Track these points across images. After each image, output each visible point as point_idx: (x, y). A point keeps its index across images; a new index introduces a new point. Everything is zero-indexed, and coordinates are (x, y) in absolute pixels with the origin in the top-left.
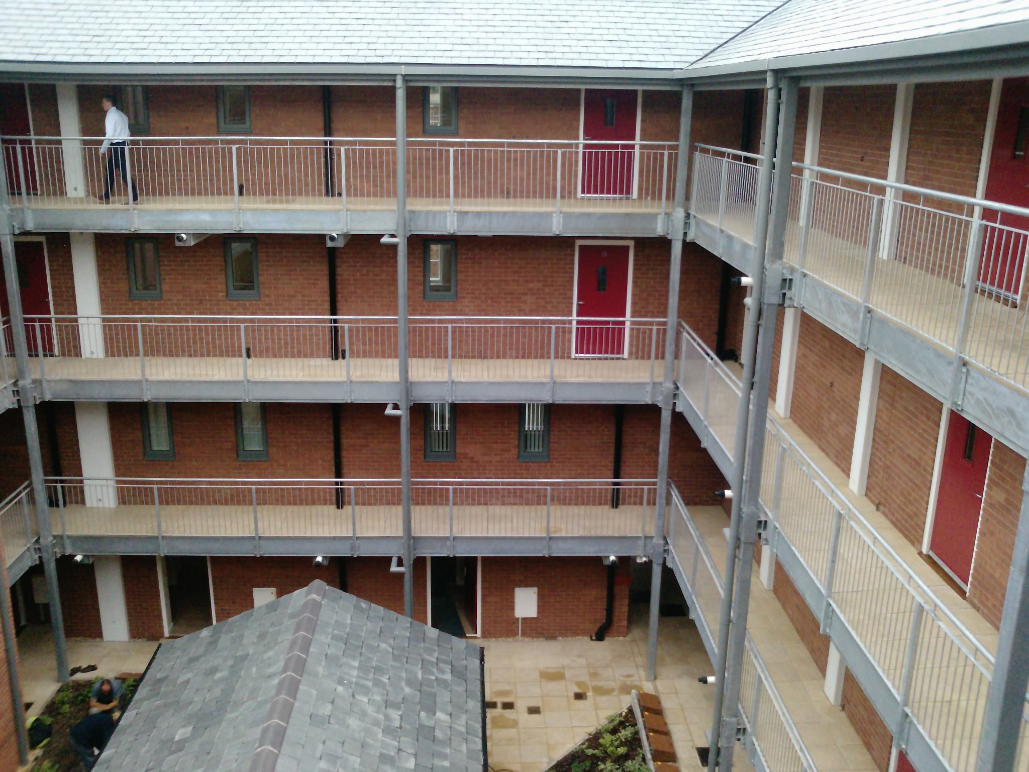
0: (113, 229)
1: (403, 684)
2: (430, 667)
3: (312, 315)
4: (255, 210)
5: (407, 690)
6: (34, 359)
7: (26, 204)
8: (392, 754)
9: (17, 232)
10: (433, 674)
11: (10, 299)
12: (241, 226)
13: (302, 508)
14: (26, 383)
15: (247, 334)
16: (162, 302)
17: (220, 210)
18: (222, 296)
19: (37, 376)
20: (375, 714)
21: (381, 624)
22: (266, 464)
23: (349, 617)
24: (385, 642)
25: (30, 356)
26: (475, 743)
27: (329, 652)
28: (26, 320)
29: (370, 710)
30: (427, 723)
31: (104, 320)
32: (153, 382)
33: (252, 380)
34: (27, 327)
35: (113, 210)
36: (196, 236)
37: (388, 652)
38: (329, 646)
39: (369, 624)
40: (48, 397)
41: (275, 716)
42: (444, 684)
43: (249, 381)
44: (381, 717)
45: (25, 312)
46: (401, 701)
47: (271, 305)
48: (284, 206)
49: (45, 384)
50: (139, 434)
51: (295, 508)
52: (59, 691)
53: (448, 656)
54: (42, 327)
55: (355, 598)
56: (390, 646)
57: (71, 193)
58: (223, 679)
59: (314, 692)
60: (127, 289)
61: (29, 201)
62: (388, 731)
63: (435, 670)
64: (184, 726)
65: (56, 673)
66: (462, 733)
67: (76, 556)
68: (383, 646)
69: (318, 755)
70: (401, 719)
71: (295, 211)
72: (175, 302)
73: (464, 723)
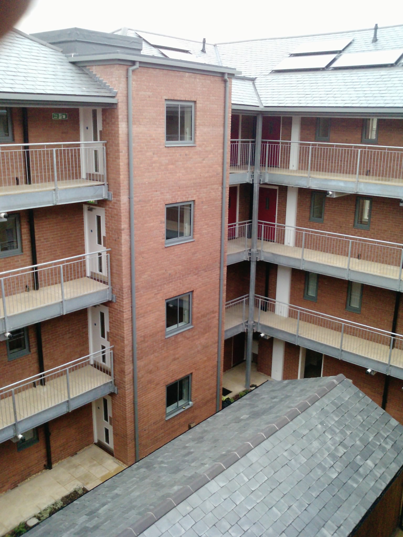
0: (300, 186)
1: (357, 439)
2: (380, 438)
3: (394, 242)
4: (366, 183)
5: (358, 443)
6: (260, 240)
7: (267, 171)
8: (327, 466)
9: (261, 183)
10: (380, 441)
11: (253, 212)
12: (358, 190)
13: (371, 342)
14: (254, 250)
15: (352, 246)
16: (323, 224)
17: (349, 181)
18: (351, 226)
19: (259, 249)
20: (330, 445)
21: (365, 407)
22: (359, 315)
23: (349, 397)
24: (361, 416)
25: (259, 239)
26: (381, 485)
27: (325, 408)
28: (259, 223)
29: (329, 443)
30: (358, 462)
31: (297, 229)
32: (306, 261)
33: (351, 269)
34: (259, 226)
35: (302, 176)
36: (337, 193)
37: (360, 421)
38: (327, 406)
39: (358, 405)
40: (262, 259)
41: (275, 423)
42: (384, 449)
43: (349, 270)
44: (333, 448)
45: (259, 219)
46: (351, 446)
47: (374, 234)
48: (380, 182)
49: (262, 253)
50: (302, 286)
51: (368, 342)
52: (243, 391)
53: (396, 438)
54: (265, 227)
55: (358, 389)
56: (363, 419)
57: (291, 167)
58: (275, 402)
59: (304, 422)
60: (308, 216)
61: (268, 170)
62: (332, 455)
63: (382, 441)
64: (247, 415)
65: (245, 384)
66: (376, 476)
67: (261, 333)
68: (359, 417)
69: (286, 448)
70: (344, 454)
71: (385, 185)
72: (329, 225)
73: (382, 472)
